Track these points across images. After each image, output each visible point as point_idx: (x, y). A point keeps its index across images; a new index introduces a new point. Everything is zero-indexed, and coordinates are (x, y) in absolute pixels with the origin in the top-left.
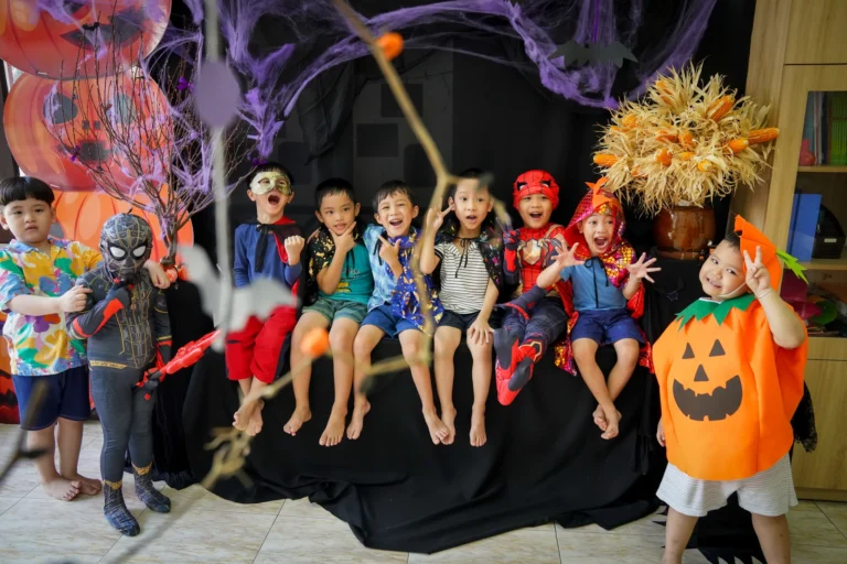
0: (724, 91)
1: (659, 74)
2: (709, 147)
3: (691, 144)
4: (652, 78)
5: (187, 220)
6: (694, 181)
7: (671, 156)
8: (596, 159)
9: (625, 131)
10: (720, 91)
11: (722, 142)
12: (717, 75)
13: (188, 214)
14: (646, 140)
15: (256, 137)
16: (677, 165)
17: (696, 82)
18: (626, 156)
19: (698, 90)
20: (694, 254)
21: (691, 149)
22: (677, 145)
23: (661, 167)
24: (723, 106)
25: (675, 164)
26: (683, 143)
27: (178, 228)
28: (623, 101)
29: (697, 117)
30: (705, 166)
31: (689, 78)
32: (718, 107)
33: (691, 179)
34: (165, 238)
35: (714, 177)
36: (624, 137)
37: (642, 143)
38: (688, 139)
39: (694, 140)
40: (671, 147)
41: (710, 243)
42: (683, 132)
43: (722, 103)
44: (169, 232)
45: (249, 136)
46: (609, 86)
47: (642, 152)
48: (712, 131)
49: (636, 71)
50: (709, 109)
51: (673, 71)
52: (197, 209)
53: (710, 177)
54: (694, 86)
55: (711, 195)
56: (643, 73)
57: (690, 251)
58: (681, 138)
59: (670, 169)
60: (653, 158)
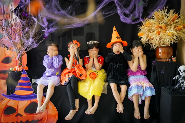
0: (174, 13)
1: (156, 11)
2: (171, 29)
3: (166, 28)
4: (153, 12)
5: (25, 53)
6: (167, 38)
7: (160, 32)
8: (138, 35)
9: (146, 26)
10: (173, 13)
11: (175, 27)
12: (172, 10)
13: (25, 52)
14: (153, 28)
15: (44, 31)
16: (162, 34)
17: (166, 12)
18: (147, 33)
19: (167, 14)
20: (168, 60)
21: (166, 29)
22: (161, 29)
23: (158, 35)
24: (175, 17)
25: (161, 34)
26: (163, 28)
27: (22, 56)
28: (145, 18)
29: (167, 21)
30: (170, 34)
31: (164, 12)
32: (173, 17)
33: (166, 38)
34: (18, 59)
35: (173, 37)
36: (146, 28)
37: (151, 29)
38: (165, 27)
39: (166, 27)
40: (160, 30)
41: (172, 57)
42: (163, 25)
43: (174, 16)
44: (20, 57)
45: (42, 30)
46: (141, 15)
47: (151, 32)
48: (172, 25)
49: (149, 11)
50: (170, 19)
51: (159, 10)
52: (28, 50)
53: (172, 37)
54: (165, 13)
55: (172, 42)
56: (151, 11)
57: (167, 59)
58: (163, 27)
59: (160, 35)
60: (155, 33)
